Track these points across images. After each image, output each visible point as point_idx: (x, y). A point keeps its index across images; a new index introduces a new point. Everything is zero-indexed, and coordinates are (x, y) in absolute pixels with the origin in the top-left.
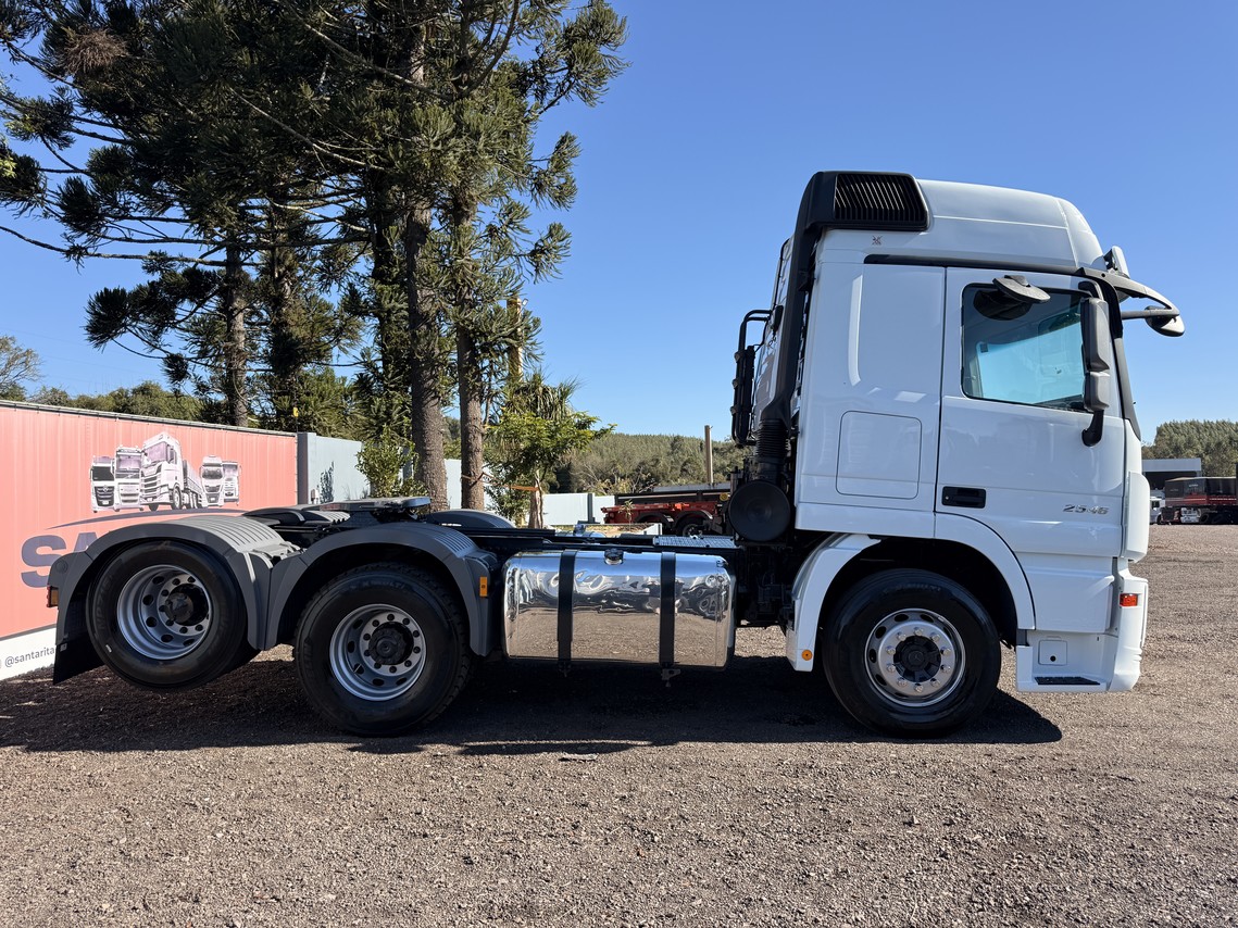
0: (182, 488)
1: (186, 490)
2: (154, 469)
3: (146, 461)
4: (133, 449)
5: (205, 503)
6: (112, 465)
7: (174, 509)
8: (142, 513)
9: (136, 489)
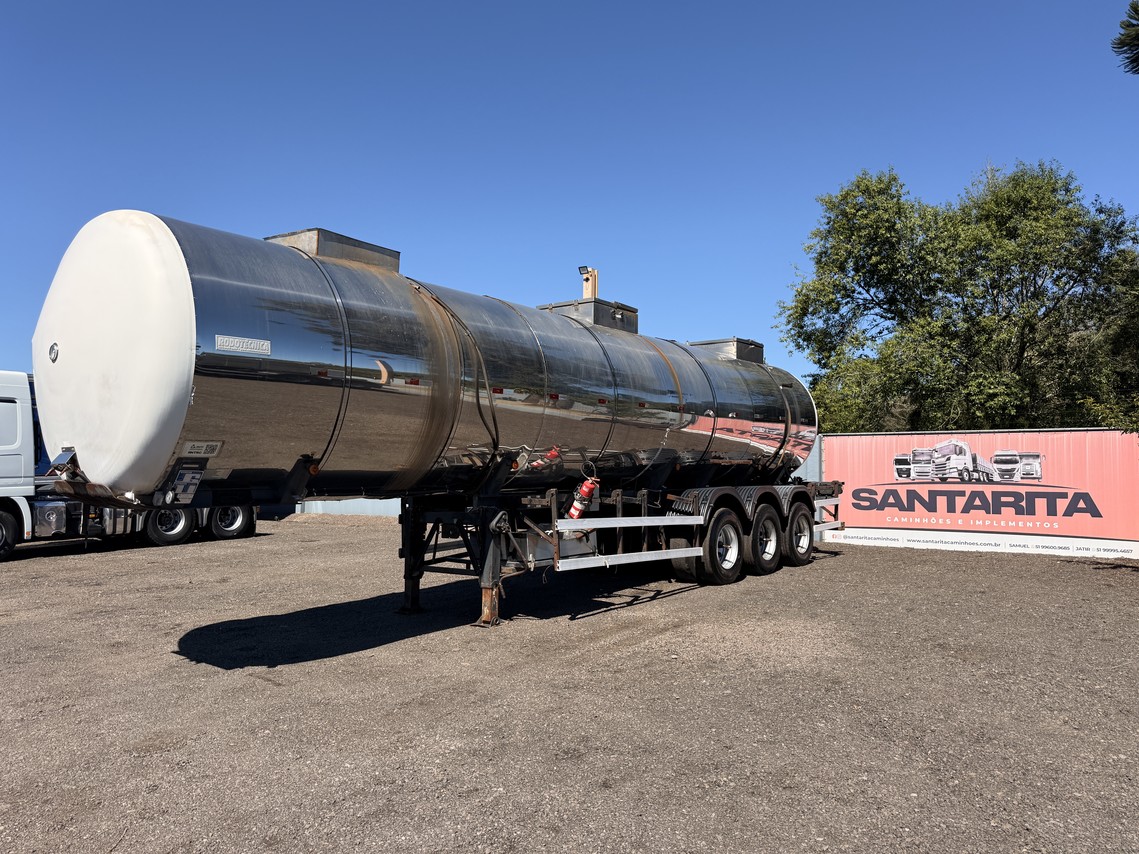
0: (971, 469)
1: (974, 471)
2: (944, 459)
3: (936, 455)
4: (925, 449)
5: (997, 478)
6: (910, 458)
7: (963, 481)
8: (933, 482)
9: (926, 470)
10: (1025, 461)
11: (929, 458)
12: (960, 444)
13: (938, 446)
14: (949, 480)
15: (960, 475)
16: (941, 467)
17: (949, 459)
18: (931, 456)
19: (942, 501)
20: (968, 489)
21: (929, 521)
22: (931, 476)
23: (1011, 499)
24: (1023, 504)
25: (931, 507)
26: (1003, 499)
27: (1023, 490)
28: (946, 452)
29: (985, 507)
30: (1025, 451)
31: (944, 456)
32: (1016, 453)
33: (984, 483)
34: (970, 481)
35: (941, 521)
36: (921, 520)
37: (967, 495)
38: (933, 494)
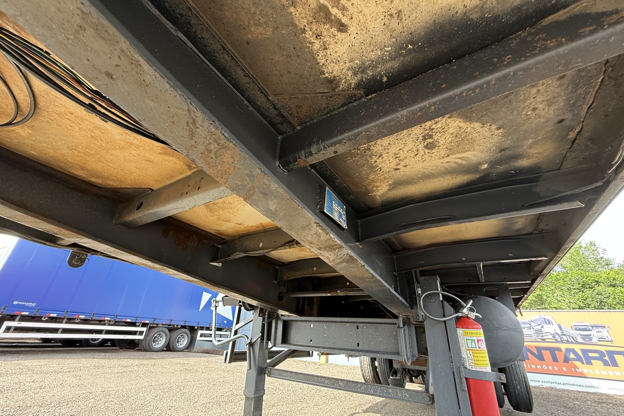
10: (596, 330)
11: (530, 326)
12: (547, 317)
14: (547, 340)
15: (554, 337)
16: (538, 332)
17: (542, 327)
19: (547, 354)
20: (563, 347)
23: (597, 355)
24: (607, 358)
26: (591, 355)
27: (603, 349)
28: (540, 322)
29: (579, 359)
30: (593, 323)
31: (539, 325)
32: (588, 324)
33: (572, 343)
34: (562, 342)
35: (550, 368)
37: (564, 350)
38: (539, 349)
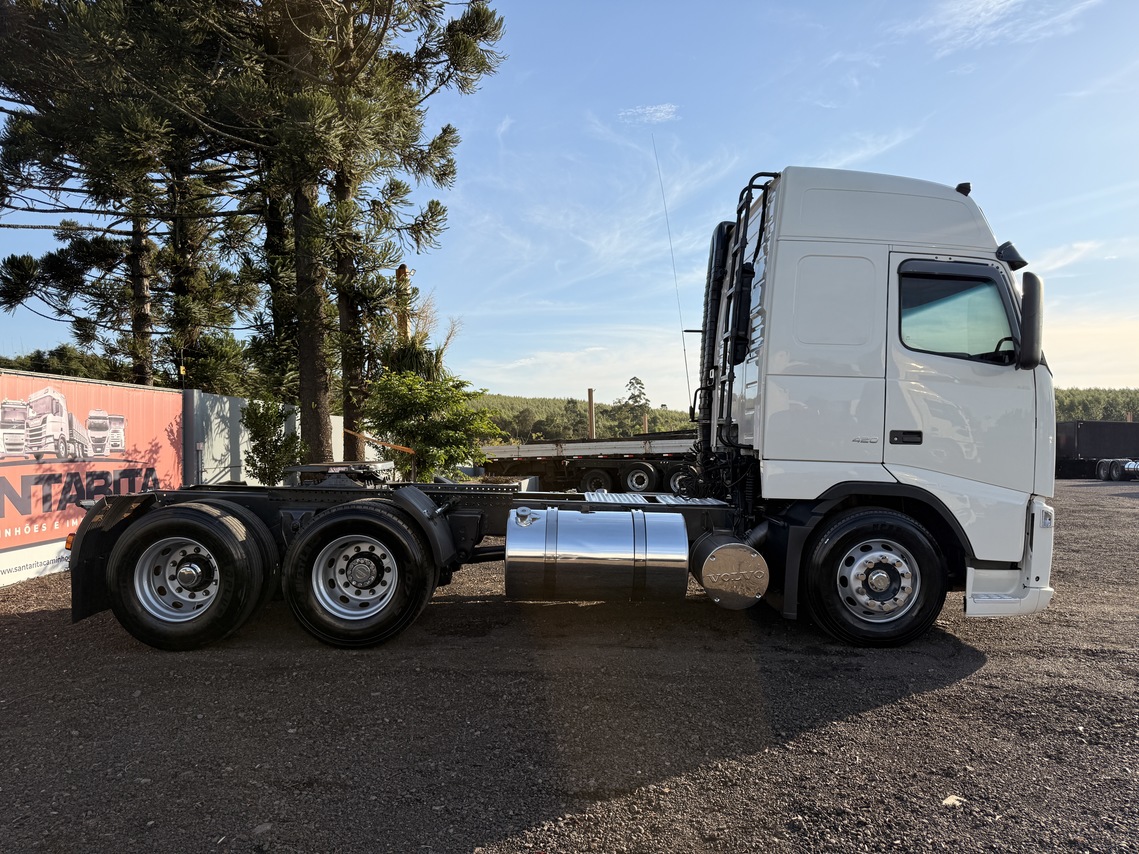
0: (67, 439)
1: (72, 441)
2: (39, 421)
3: (31, 413)
4: (18, 403)
5: (91, 453)
7: (60, 458)
8: (27, 462)
9: (21, 439)
13: (33, 397)
18: (25, 414)
21: (22, 530)
22: (25, 452)
25: (23, 506)
36: (13, 532)
